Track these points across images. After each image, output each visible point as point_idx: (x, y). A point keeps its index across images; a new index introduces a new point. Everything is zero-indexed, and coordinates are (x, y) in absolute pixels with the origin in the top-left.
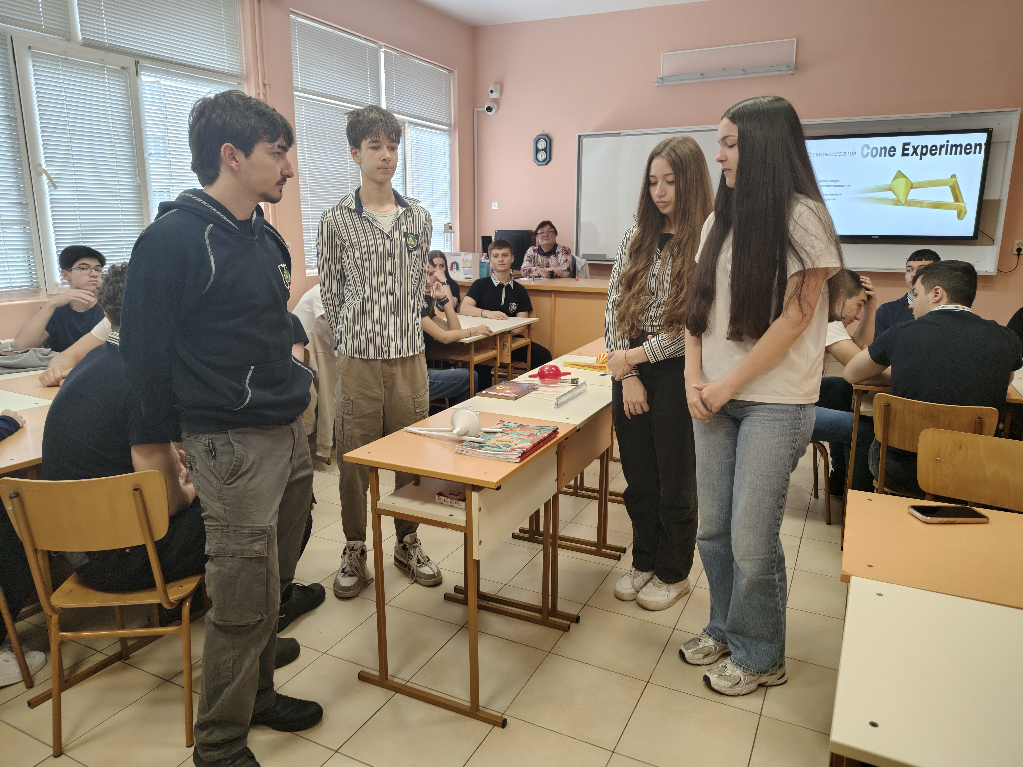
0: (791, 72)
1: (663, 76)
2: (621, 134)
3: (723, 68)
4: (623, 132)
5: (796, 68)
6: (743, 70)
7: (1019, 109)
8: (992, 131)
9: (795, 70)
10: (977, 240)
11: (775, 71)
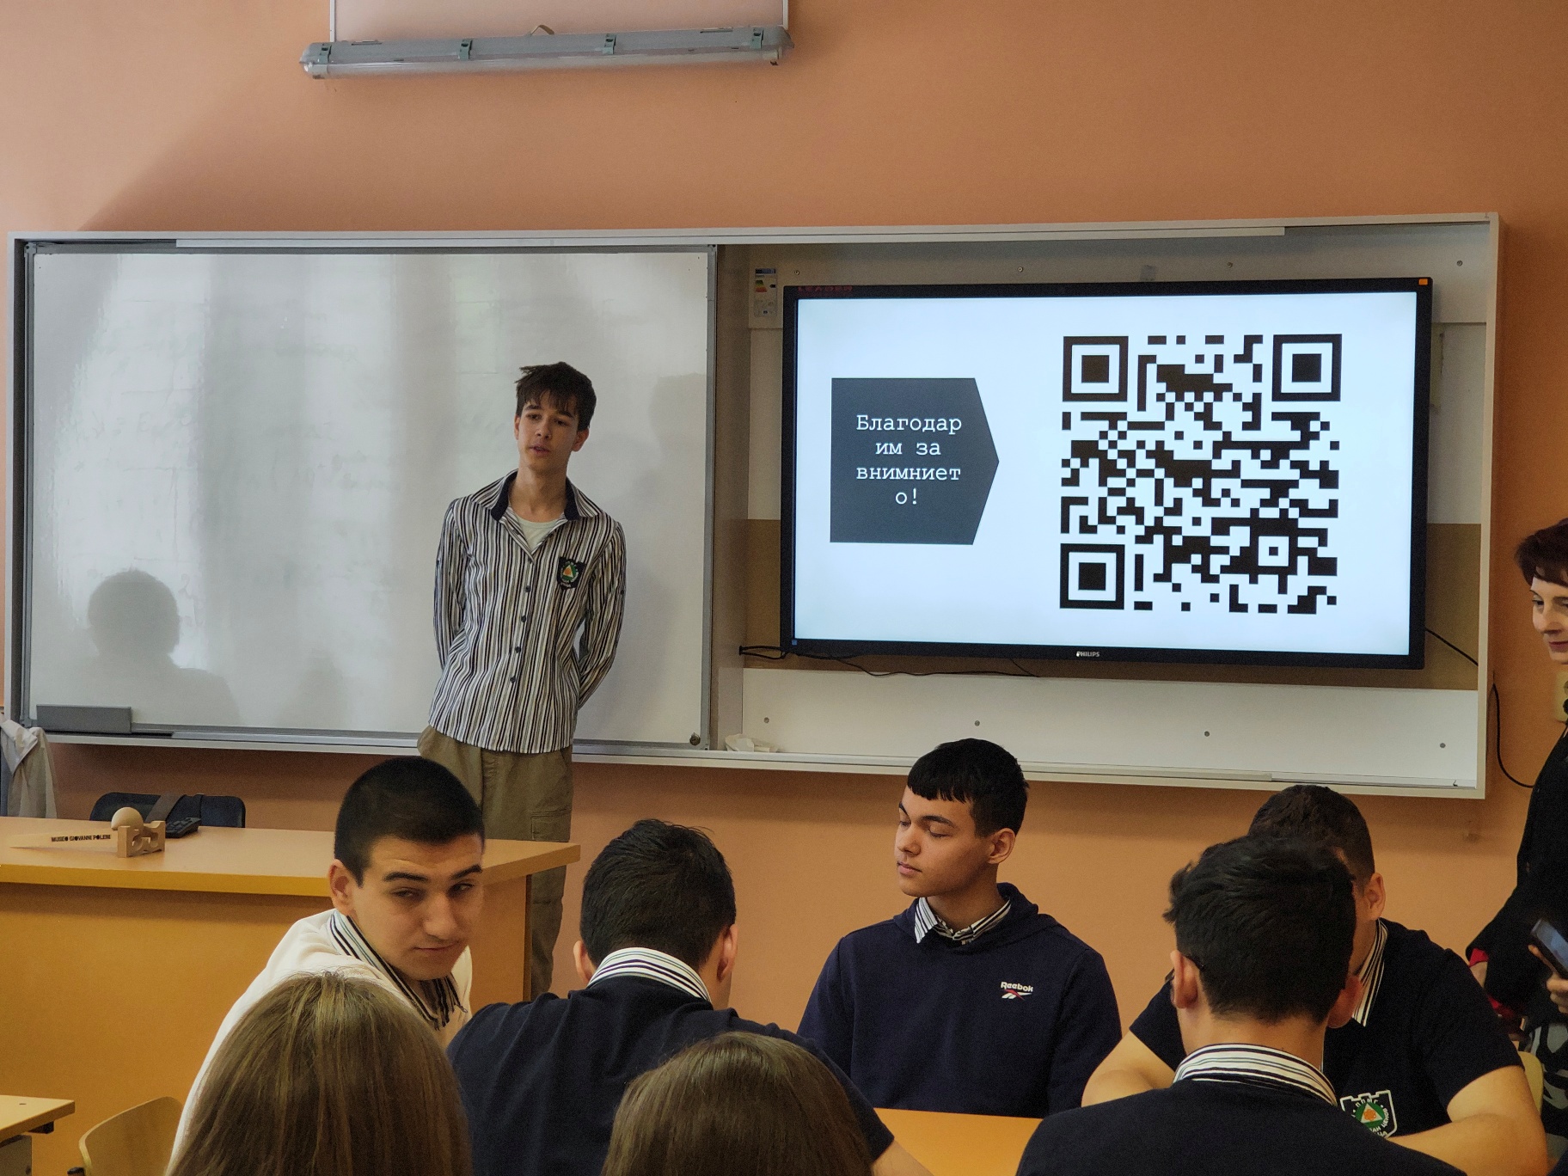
0: (773, 55)
4: (183, 239)
5: (791, 43)
6: (607, 40)
7: (1494, 218)
8: (1429, 287)
9: (782, 48)
10: (1422, 668)
11: (717, 49)
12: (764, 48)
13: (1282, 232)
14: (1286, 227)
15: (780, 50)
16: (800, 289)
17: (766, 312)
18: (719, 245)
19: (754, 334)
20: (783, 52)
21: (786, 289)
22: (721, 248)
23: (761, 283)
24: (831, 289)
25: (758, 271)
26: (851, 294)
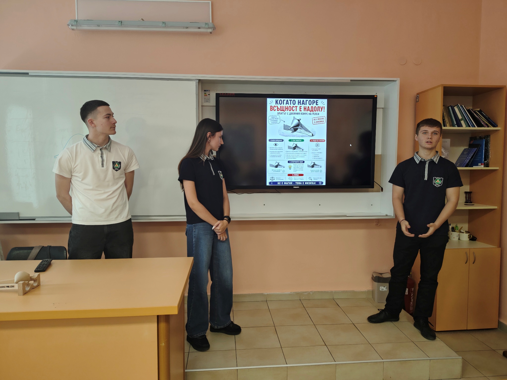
0: (210, 30)
1: (79, 19)
2: (29, 74)
3: (142, 19)
4: (31, 72)
5: (214, 28)
6: (163, 23)
7: (399, 79)
8: (377, 97)
9: (213, 28)
10: (373, 188)
11: (195, 27)
12: (209, 28)
13: (350, 81)
16: (220, 94)
17: (207, 101)
18: (199, 79)
19: (204, 107)
20: (213, 30)
21: (216, 94)
22: (199, 80)
23: (206, 93)
24: (229, 94)
25: (205, 91)
26: (234, 96)
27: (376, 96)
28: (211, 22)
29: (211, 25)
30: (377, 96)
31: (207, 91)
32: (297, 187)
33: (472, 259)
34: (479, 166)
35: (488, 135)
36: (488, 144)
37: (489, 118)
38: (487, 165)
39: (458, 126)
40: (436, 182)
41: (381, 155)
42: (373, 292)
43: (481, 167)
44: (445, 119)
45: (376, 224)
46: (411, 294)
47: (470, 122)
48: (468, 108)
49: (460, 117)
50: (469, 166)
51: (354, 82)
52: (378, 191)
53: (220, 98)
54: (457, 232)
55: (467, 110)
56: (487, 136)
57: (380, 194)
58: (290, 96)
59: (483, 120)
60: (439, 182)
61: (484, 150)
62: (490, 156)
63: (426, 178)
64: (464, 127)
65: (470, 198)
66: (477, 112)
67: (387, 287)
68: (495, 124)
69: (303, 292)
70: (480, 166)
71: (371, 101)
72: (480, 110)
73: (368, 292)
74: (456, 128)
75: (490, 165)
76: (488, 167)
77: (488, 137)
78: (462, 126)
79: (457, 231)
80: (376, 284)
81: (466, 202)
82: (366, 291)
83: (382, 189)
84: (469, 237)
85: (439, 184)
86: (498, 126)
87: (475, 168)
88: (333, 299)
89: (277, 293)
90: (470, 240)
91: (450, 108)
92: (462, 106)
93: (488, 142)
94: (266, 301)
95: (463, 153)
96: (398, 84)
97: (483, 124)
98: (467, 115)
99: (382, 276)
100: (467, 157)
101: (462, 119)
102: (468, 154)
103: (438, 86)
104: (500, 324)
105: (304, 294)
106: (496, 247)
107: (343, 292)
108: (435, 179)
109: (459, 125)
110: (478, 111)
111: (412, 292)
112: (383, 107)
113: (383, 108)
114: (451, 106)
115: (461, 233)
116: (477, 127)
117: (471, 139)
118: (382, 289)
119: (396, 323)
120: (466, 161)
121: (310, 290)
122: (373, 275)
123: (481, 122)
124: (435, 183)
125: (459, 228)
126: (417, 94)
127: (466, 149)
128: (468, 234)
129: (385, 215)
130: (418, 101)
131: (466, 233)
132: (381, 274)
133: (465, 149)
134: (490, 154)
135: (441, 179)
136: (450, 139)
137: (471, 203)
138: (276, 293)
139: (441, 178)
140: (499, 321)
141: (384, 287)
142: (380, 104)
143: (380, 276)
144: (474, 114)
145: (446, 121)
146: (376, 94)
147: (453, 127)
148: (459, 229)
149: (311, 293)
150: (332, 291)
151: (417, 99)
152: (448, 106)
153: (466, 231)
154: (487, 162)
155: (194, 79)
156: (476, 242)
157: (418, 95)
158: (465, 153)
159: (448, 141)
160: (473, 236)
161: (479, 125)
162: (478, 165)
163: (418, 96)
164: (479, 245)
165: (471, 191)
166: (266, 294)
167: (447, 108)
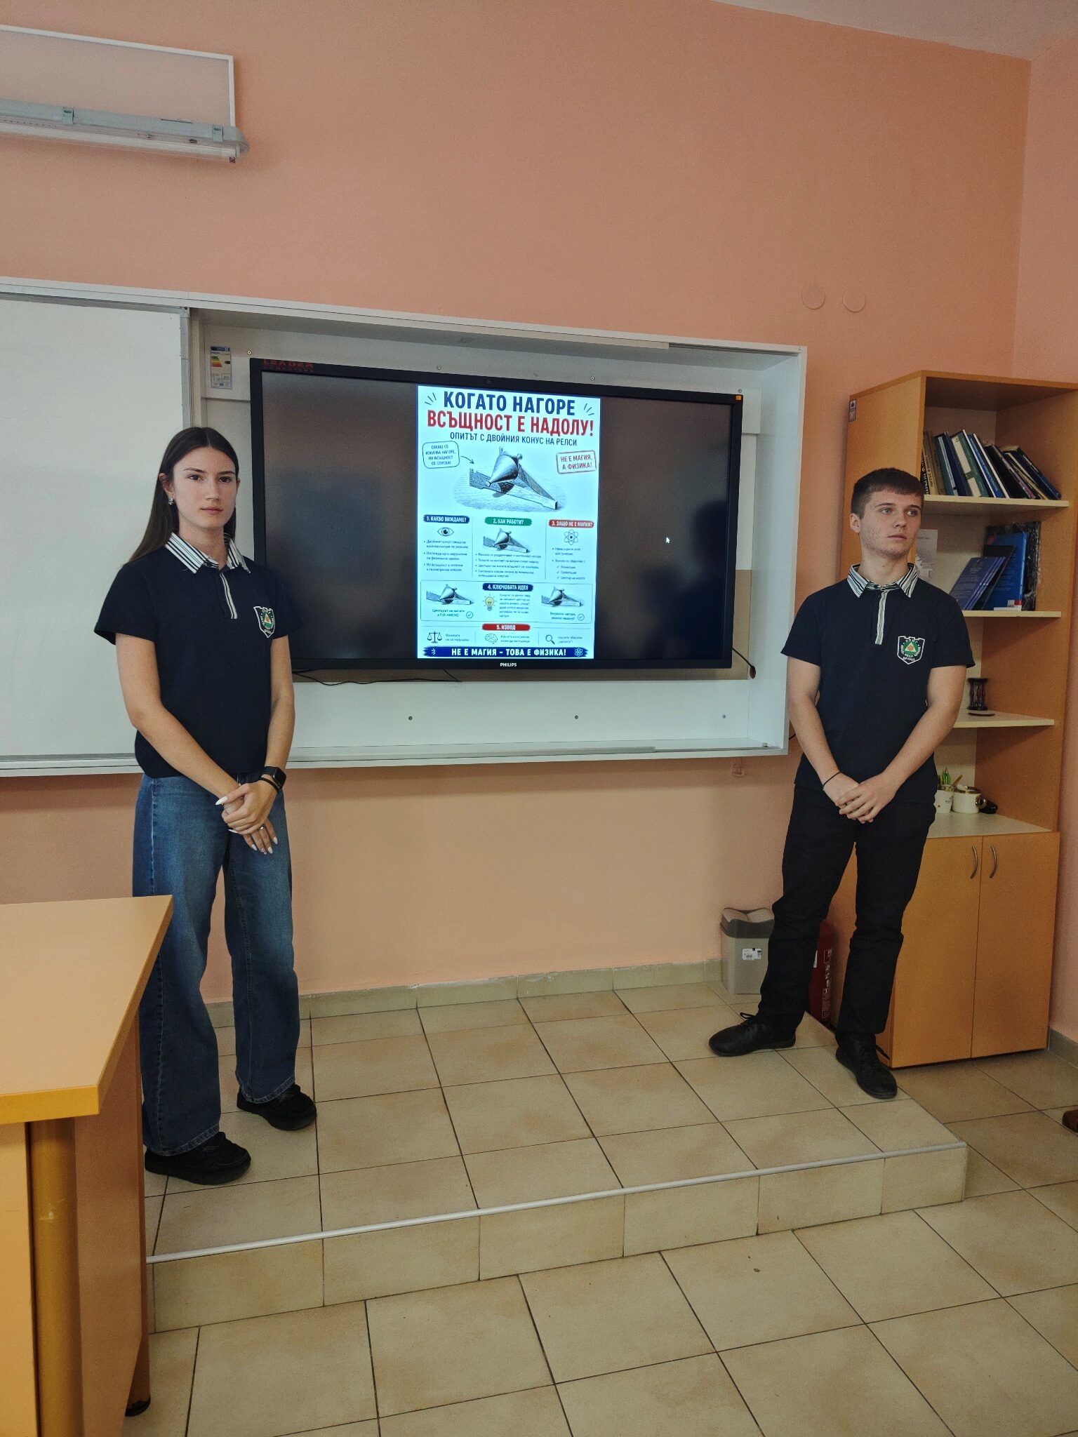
0: (229, 152)
5: (243, 146)
6: (65, 111)
7: (804, 349)
8: (742, 401)
9: (240, 145)
10: (730, 667)
11: (177, 138)
12: (225, 143)
13: (667, 347)
14: (670, 344)
15: (238, 149)
16: (265, 362)
17: (222, 385)
18: (191, 308)
19: (211, 403)
20: (241, 151)
21: (252, 360)
22: (193, 311)
23: (215, 358)
24: (294, 365)
25: (214, 349)
26: (312, 371)
27: (739, 398)
28: (233, 124)
29: (232, 135)
30: (742, 396)
31: (223, 349)
32: (513, 664)
33: (987, 868)
34: (1010, 606)
35: (1035, 523)
36: (1034, 547)
37: (1040, 473)
38: (1030, 606)
39: (960, 494)
40: (906, 650)
41: (751, 571)
42: (723, 965)
43: (1014, 611)
44: (926, 472)
45: (735, 770)
46: (824, 967)
47: (993, 483)
48: (987, 442)
49: (966, 468)
50: (983, 608)
51: (678, 353)
52: (741, 677)
53: (265, 375)
54: (948, 791)
55: (985, 448)
56: (1031, 522)
57: (748, 683)
58: (489, 382)
59: (1024, 477)
60: (914, 650)
61: (1023, 563)
62: (1039, 581)
63: (879, 640)
64: (976, 497)
65: (982, 695)
66: (1009, 454)
67: (760, 950)
68: (1056, 491)
69: (528, 977)
70: (1013, 606)
71: (724, 411)
72: (1019, 449)
73: (709, 966)
74: (955, 498)
75: (1038, 604)
76: (1033, 610)
77: (1034, 528)
78: (970, 494)
79: (947, 789)
80: (732, 942)
81: (970, 708)
82: (703, 963)
83: (753, 672)
84: (979, 802)
85: (914, 657)
86: (1063, 495)
87: (998, 612)
88: (613, 990)
89: (451, 982)
90: (981, 811)
91: (940, 439)
92: (971, 437)
93: (1035, 540)
94: (417, 1008)
95: (966, 572)
96: (801, 362)
97: (1024, 488)
98: (984, 464)
99: (748, 919)
100: (980, 582)
101: (971, 475)
102: (981, 574)
103: (911, 376)
104: (1052, 1036)
105: (530, 981)
106: (1047, 830)
107: (642, 970)
108: (903, 641)
109: (964, 490)
110: (1013, 452)
111: (827, 959)
112: (758, 432)
113: (757, 435)
114: (943, 435)
115: (957, 794)
116: (1010, 497)
117: (990, 531)
118: (748, 956)
119: (786, 1053)
120: (975, 592)
121: (545, 970)
122: (723, 918)
123: (1021, 483)
124: (903, 652)
125: (953, 777)
126: (851, 396)
127: (977, 559)
128: (975, 796)
129: (761, 746)
130: (853, 420)
131: (971, 793)
132: (746, 912)
133: (973, 560)
134: (1039, 574)
135: (920, 643)
136: (937, 531)
137: (986, 709)
138: (446, 983)
139: (919, 639)
140: (1049, 1027)
141: (754, 949)
142: (750, 423)
143: (743, 918)
144: (1003, 460)
145: (928, 476)
146: (740, 391)
147: (947, 494)
148: (952, 782)
149: (549, 977)
150: (610, 969)
151: (852, 414)
152: (935, 436)
153: (969, 788)
154: (1032, 595)
155: (175, 307)
156: (995, 815)
157: (854, 402)
158: (974, 570)
159: (933, 535)
160: (988, 802)
161: (1016, 492)
162: (1005, 605)
163: (853, 405)
164: (1003, 825)
165: (985, 677)
166: (415, 987)
167: (932, 440)
